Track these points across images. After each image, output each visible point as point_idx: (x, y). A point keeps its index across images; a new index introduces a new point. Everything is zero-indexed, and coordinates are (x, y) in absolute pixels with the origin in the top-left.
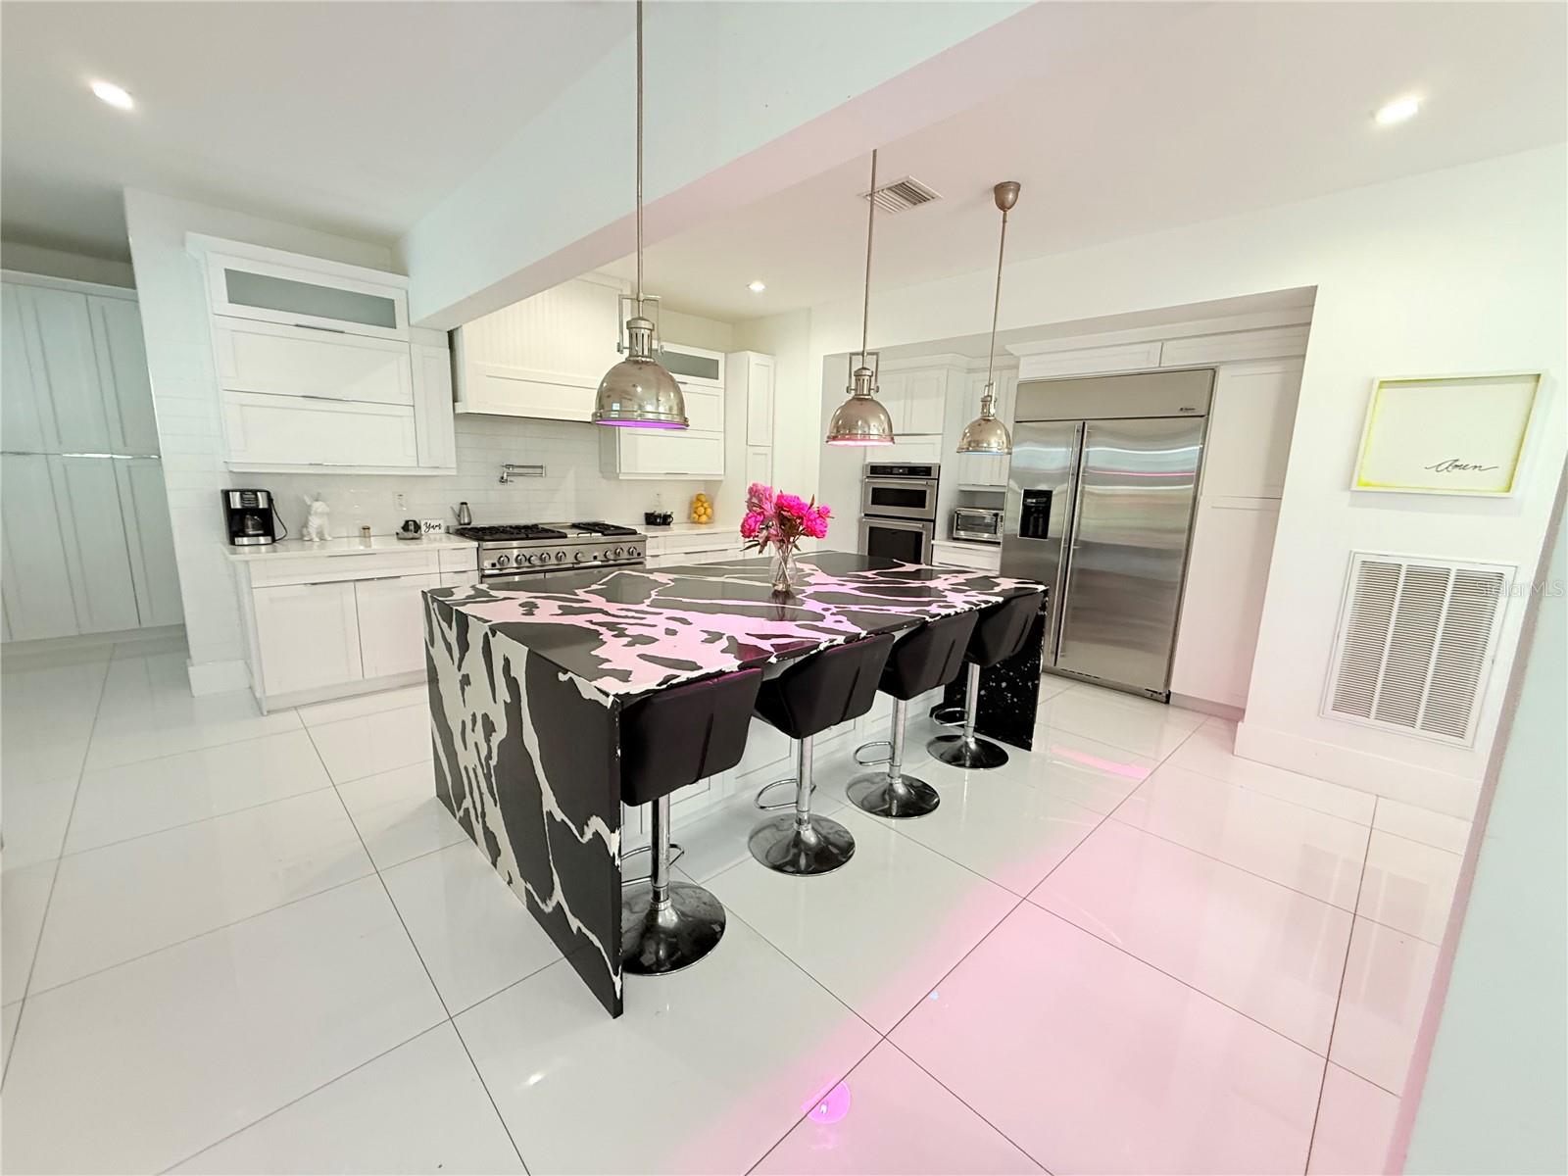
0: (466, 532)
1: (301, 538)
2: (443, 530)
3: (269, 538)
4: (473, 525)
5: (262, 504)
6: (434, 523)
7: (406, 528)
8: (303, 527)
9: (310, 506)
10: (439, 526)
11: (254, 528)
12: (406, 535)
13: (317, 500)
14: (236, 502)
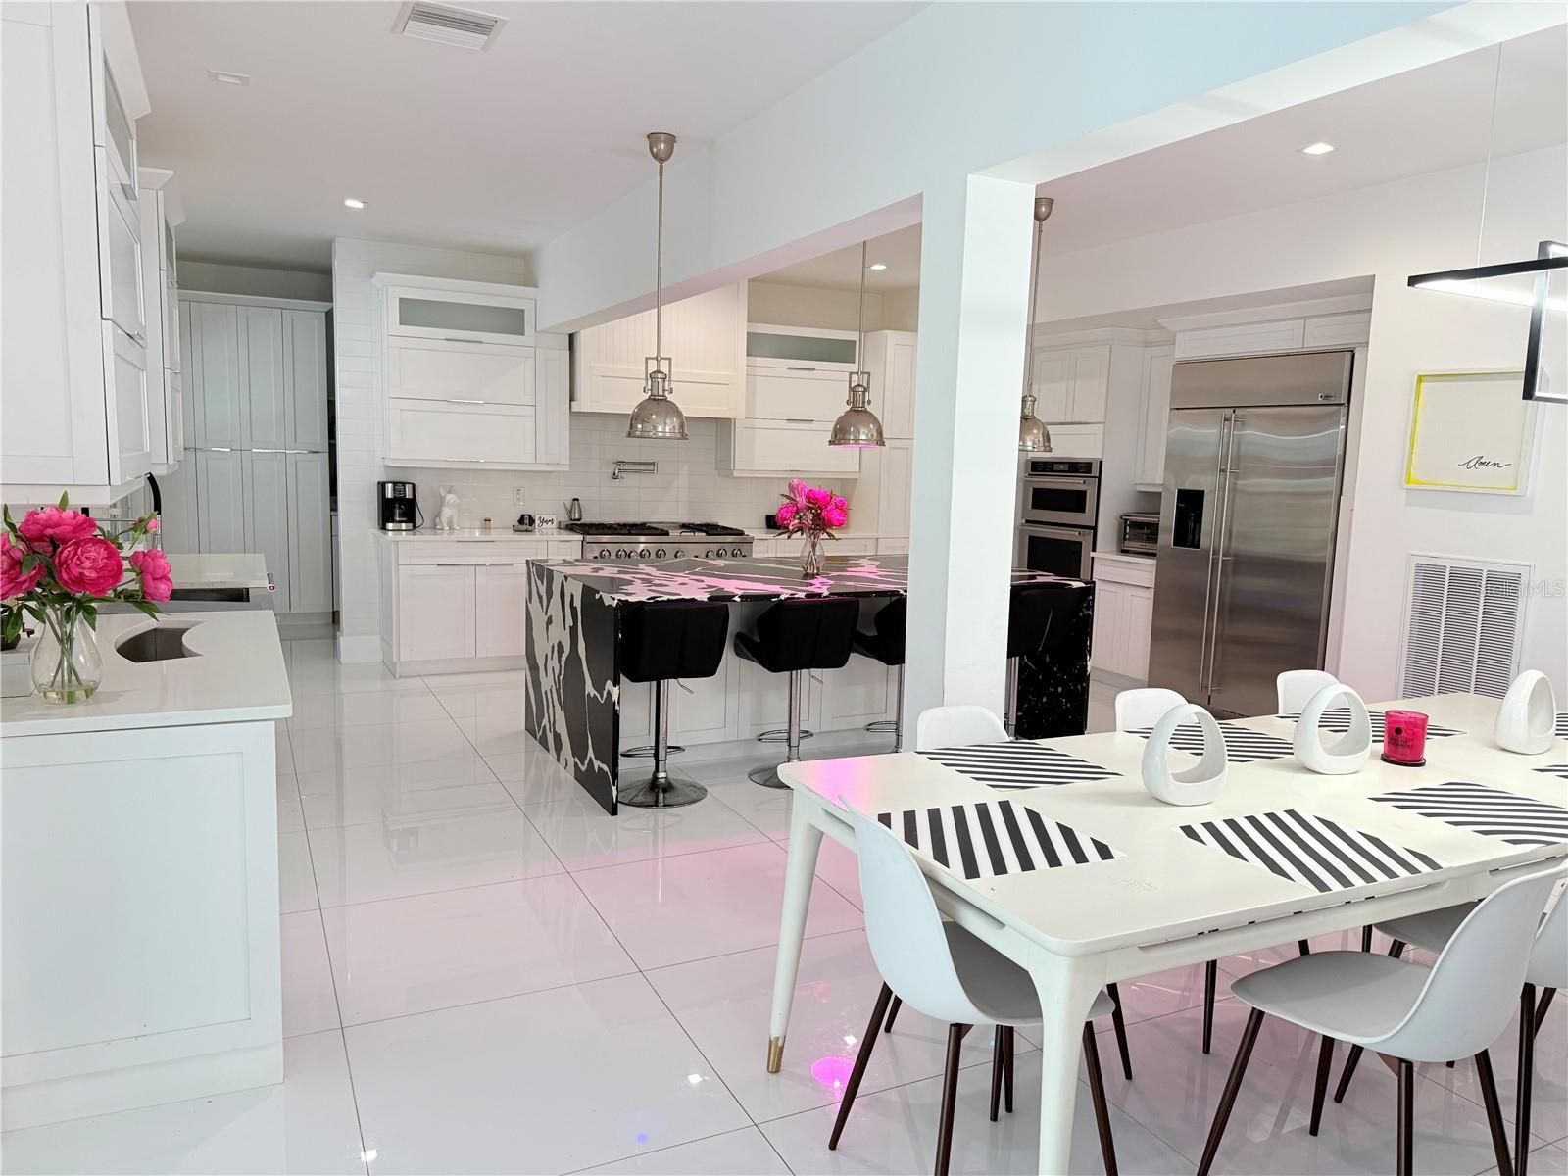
0: (575, 526)
1: (434, 527)
2: (555, 525)
3: (411, 525)
4: (583, 521)
5: (409, 495)
6: (549, 518)
7: (521, 521)
8: (437, 517)
9: (445, 497)
10: (552, 521)
11: (401, 516)
12: (521, 527)
13: (450, 492)
14: (389, 494)
